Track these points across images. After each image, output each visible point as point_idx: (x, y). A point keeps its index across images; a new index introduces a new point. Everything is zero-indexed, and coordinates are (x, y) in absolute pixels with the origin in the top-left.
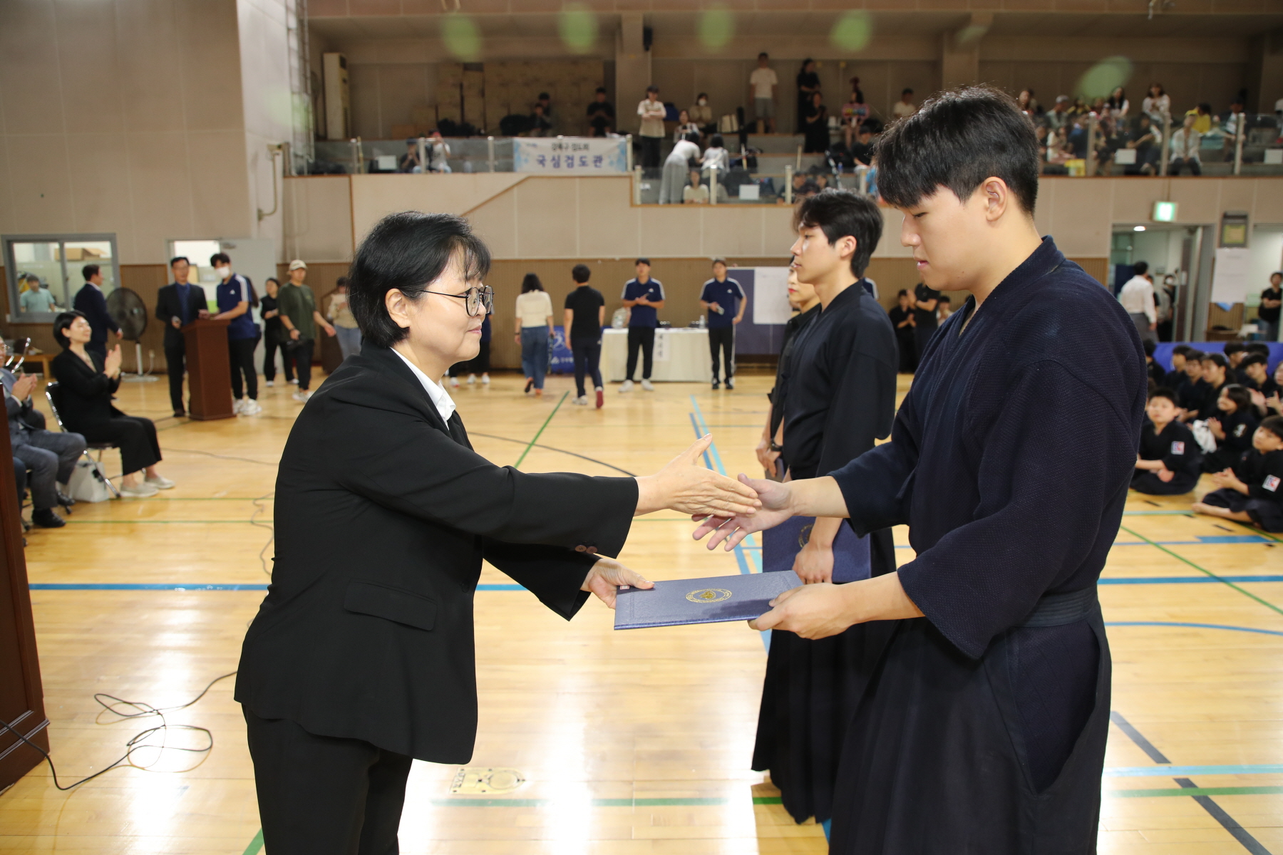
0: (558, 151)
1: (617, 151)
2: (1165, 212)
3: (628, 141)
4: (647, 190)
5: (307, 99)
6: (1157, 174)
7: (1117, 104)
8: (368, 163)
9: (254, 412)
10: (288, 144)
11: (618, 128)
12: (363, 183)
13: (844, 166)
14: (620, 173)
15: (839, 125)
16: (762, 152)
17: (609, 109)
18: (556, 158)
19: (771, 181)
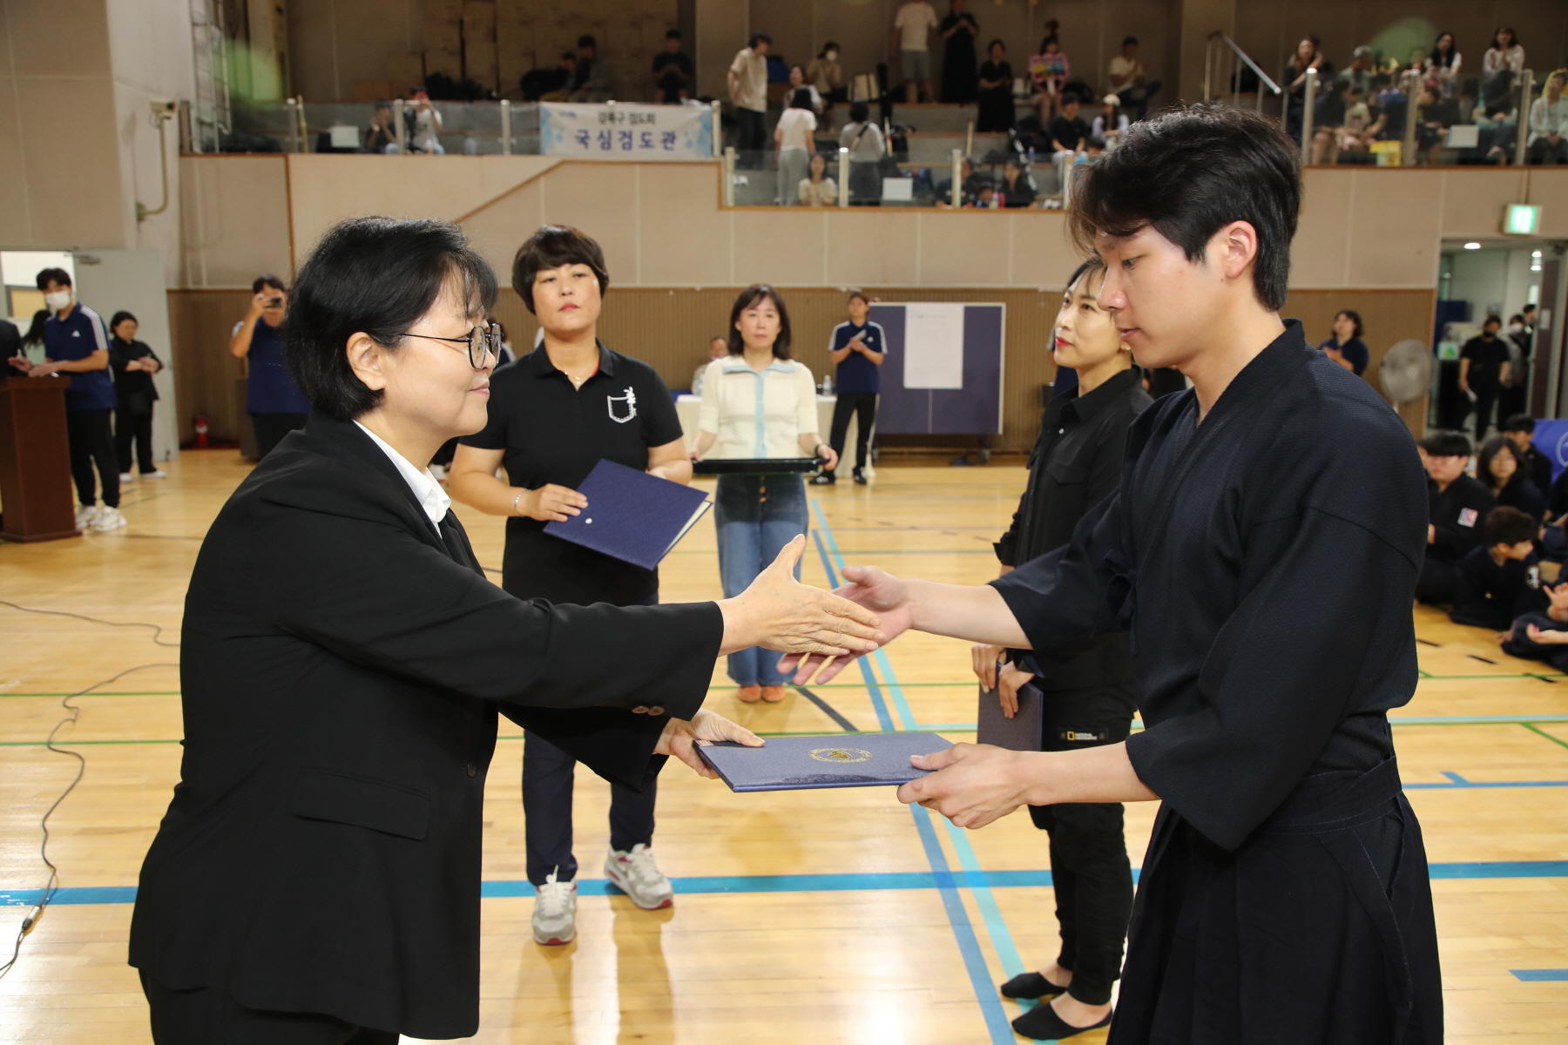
0: (608, 125)
1: (698, 126)
2: (1522, 220)
3: (714, 111)
4: (744, 185)
5: (215, 31)
6: (1510, 162)
7: (1444, 60)
8: (315, 137)
9: (115, 526)
10: (186, 103)
11: (699, 94)
12: (307, 167)
13: (1037, 151)
14: (702, 158)
15: (1028, 91)
16: (914, 130)
17: (686, 62)
18: (606, 134)
19: (928, 172)
